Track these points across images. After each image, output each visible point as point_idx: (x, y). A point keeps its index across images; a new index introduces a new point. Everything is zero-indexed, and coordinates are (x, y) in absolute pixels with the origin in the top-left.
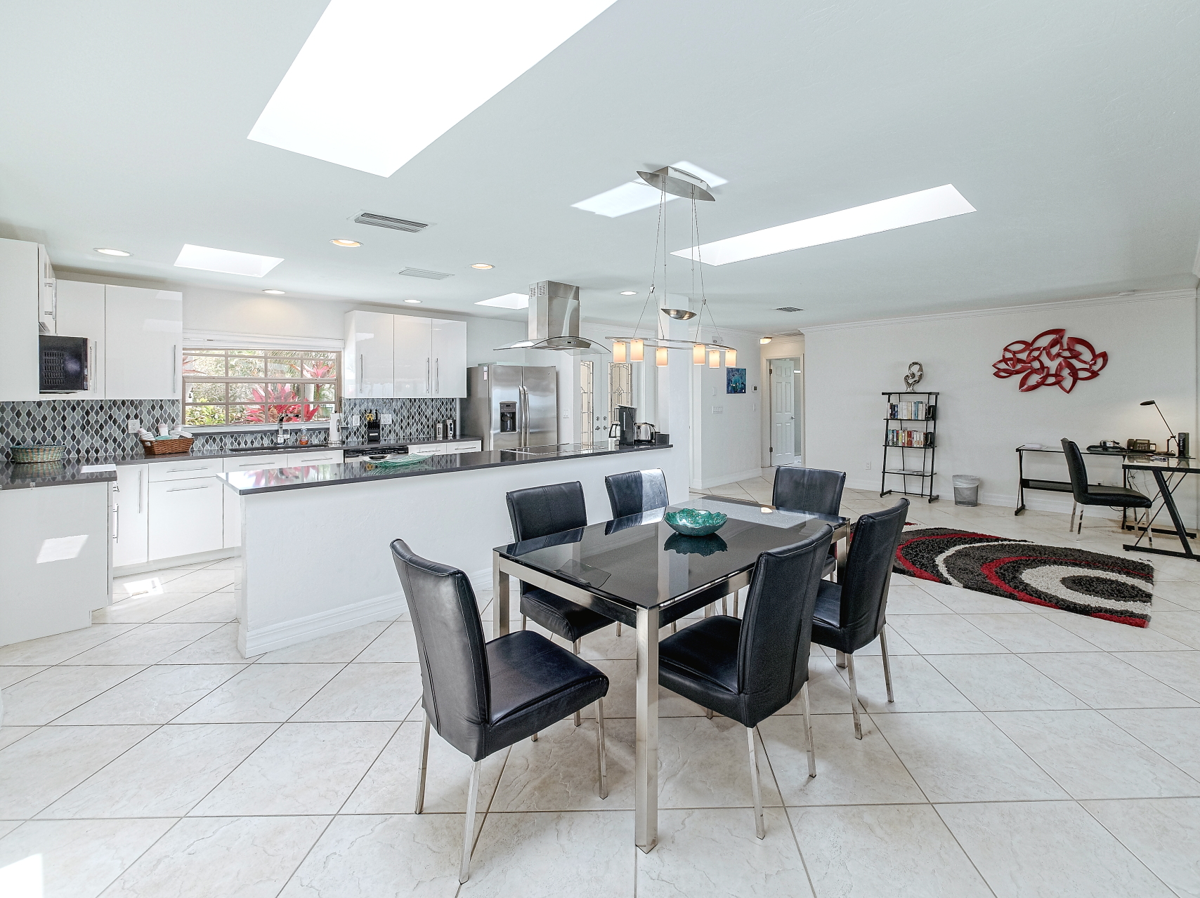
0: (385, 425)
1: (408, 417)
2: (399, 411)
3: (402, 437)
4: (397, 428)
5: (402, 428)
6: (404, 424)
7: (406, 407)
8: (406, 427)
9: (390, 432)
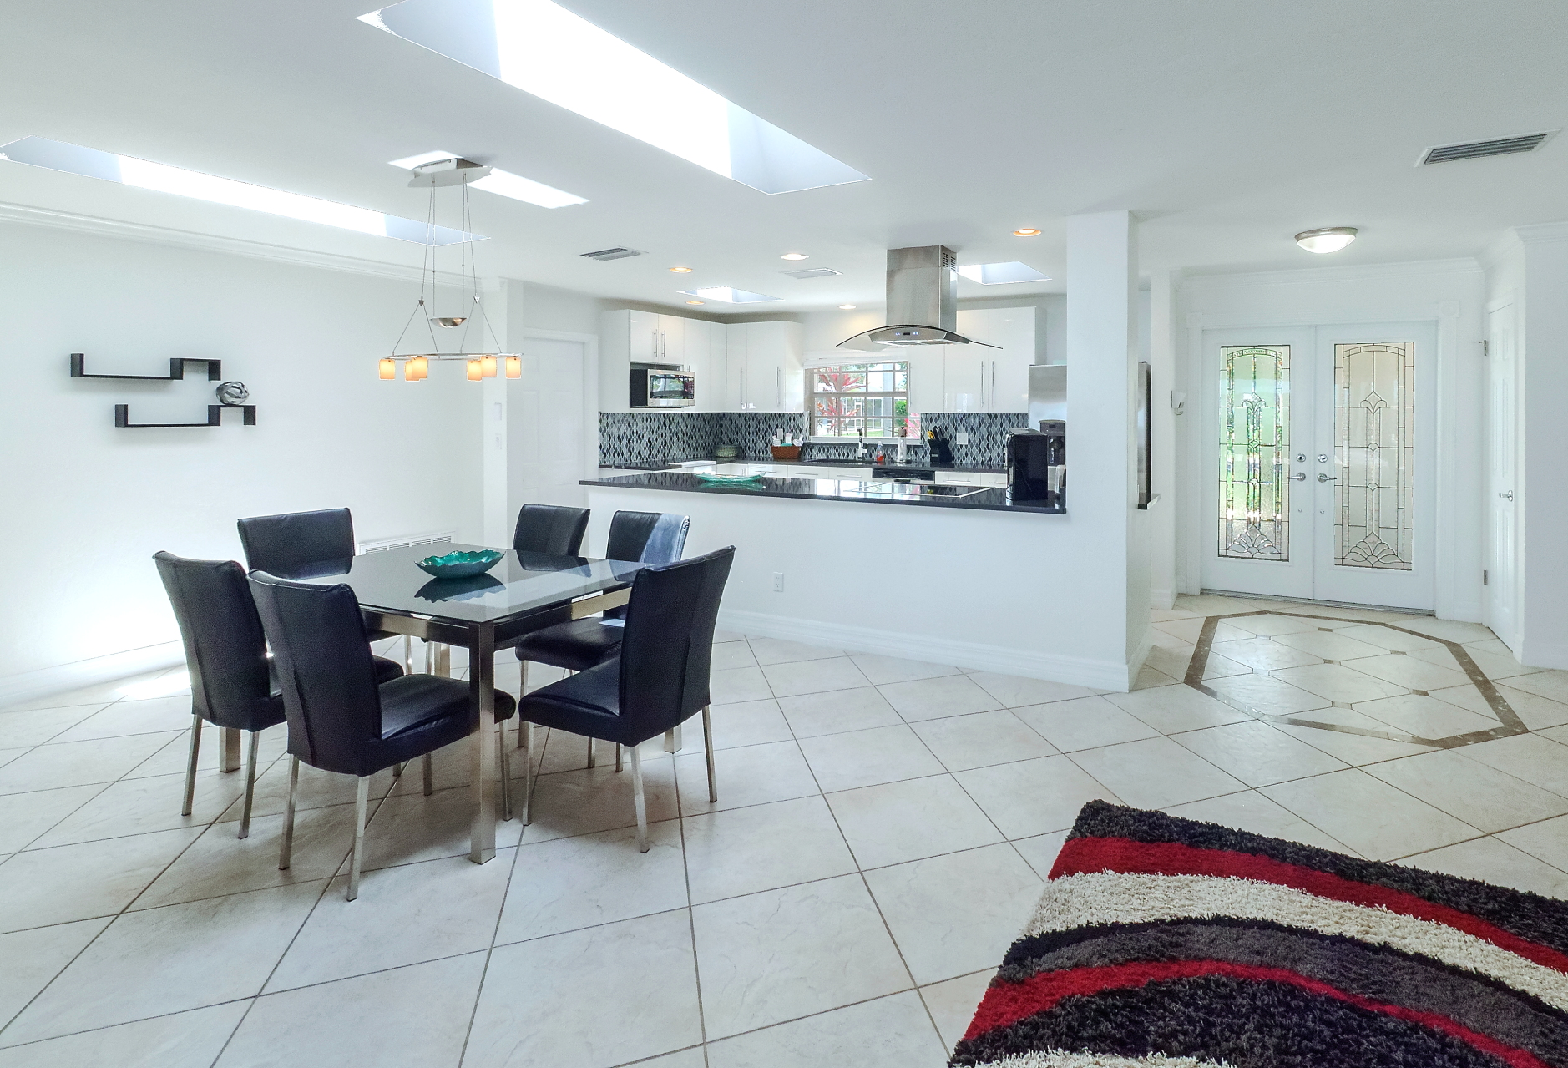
0: (961, 446)
1: (988, 438)
2: (977, 429)
3: (980, 462)
4: (975, 450)
5: (980, 450)
6: (983, 446)
7: (985, 425)
8: (985, 451)
9: (966, 454)
